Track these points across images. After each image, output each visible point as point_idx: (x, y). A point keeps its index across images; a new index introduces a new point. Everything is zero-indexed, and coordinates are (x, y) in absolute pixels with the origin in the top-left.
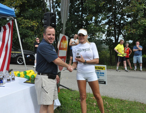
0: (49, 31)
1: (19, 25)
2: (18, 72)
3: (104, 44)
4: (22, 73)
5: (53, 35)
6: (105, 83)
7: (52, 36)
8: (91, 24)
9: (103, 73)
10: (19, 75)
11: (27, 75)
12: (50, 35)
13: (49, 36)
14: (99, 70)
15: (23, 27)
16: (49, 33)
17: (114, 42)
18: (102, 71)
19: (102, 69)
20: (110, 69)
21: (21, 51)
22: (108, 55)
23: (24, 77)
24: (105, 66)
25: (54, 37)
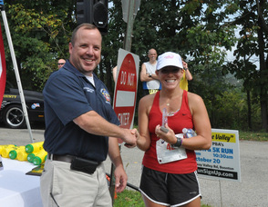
0: (84, 37)
1: (12, 24)
2: (10, 148)
3: (230, 75)
4: (21, 150)
5: (96, 47)
6: (235, 176)
7: (91, 51)
8: (197, 22)
9: (231, 151)
10: (13, 156)
11: (35, 154)
12: (85, 46)
13: (83, 51)
14: (218, 141)
15: (21, 30)
16: (83, 42)
17: (258, 68)
18: (227, 145)
19: (228, 139)
20: (249, 139)
21: (18, 94)
22: (242, 103)
23: (27, 160)
24: (236, 132)
25: (98, 53)
